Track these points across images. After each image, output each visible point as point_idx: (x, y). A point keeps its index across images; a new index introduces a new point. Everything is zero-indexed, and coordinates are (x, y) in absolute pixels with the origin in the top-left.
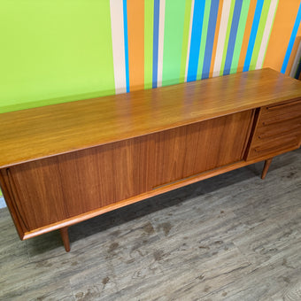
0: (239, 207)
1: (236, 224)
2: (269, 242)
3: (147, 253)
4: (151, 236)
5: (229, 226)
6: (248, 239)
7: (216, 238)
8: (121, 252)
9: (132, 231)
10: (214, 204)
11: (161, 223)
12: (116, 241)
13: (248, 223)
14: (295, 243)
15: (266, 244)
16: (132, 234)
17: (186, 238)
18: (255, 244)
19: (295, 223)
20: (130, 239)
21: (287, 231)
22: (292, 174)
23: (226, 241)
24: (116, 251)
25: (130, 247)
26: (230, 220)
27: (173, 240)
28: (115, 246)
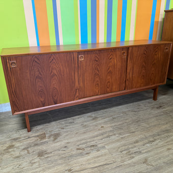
0: (116, 124)
1: (111, 134)
2: (135, 147)
3: (33, 152)
4: (42, 141)
5: (105, 135)
6: (118, 144)
7: (92, 143)
8: (14, 151)
9: (29, 138)
10: (97, 122)
11: (53, 133)
12: (14, 144)
13: (120, 134)
14: (156, 148)
15: (132, 148)
16: (28, 139)
17: (68, 143)
18: (123, 147)
19: (159, 135)
20: (25, 143)
21: (151, 139)
22: (161, 107)
23: (99, 146)
24: (10, 150)
25: (23, 147)
26: (106, 132)
27: (58, 144)
28: (11, 146)
